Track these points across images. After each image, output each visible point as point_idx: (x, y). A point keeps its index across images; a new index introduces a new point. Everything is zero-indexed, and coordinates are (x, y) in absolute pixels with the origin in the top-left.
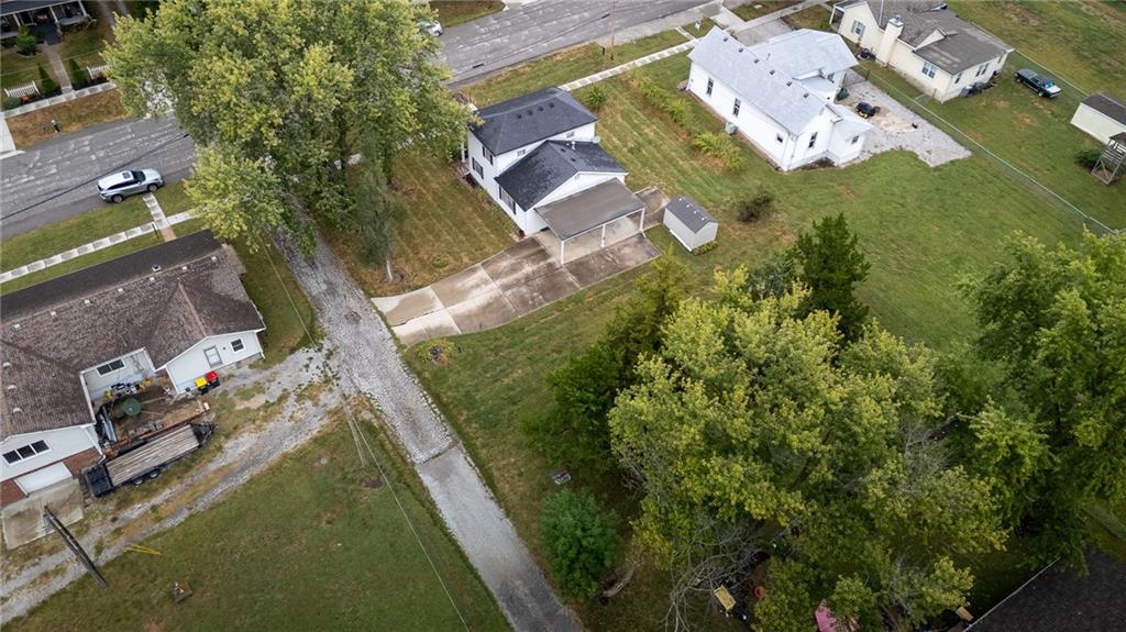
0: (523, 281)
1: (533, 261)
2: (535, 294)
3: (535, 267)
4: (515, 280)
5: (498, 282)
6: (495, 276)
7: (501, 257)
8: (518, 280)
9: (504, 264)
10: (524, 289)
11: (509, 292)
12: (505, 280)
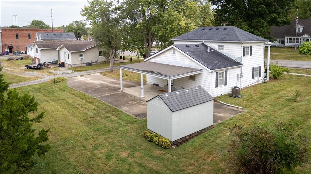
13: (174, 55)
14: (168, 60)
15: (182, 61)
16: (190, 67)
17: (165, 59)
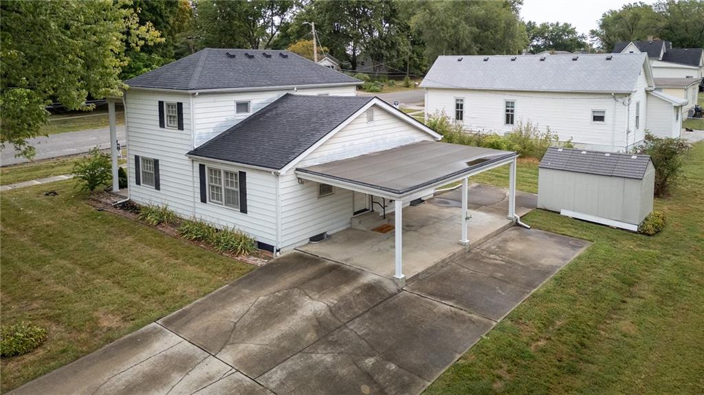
0: (311, 336)
1: (321, 289)
2: (369, 362)
3: (333, 299)
4: (284, 337)
5: (228, 356)
6: (211, 344)
7: (225, 298)
8: (296, 337)
9: (239, 309)
10: (325, 357)
11: (276, 375)
12: (252, 346)
13: (371, 124)
14: (355, 142)
15: (389, 136)
16: (408, 143)
17: (347, 144)
